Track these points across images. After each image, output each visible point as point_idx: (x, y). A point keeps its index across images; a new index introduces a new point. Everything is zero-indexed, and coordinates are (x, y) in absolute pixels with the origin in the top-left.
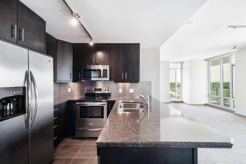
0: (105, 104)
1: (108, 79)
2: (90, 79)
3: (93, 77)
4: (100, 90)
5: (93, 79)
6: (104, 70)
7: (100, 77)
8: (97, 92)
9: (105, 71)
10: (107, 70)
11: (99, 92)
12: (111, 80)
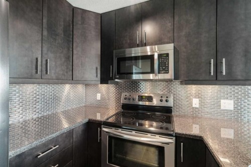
0: (168, 144)
1: (170, 75)
2: (131, 78)
3: (136, 73)
4: (150, 99)
5: (135, 77)
6: (160, 56)
7: (152, 71)
8: (141, 103)
9: (163, 57)
10: (167, 55)
11: (147, 103)
12: (176, 77)
